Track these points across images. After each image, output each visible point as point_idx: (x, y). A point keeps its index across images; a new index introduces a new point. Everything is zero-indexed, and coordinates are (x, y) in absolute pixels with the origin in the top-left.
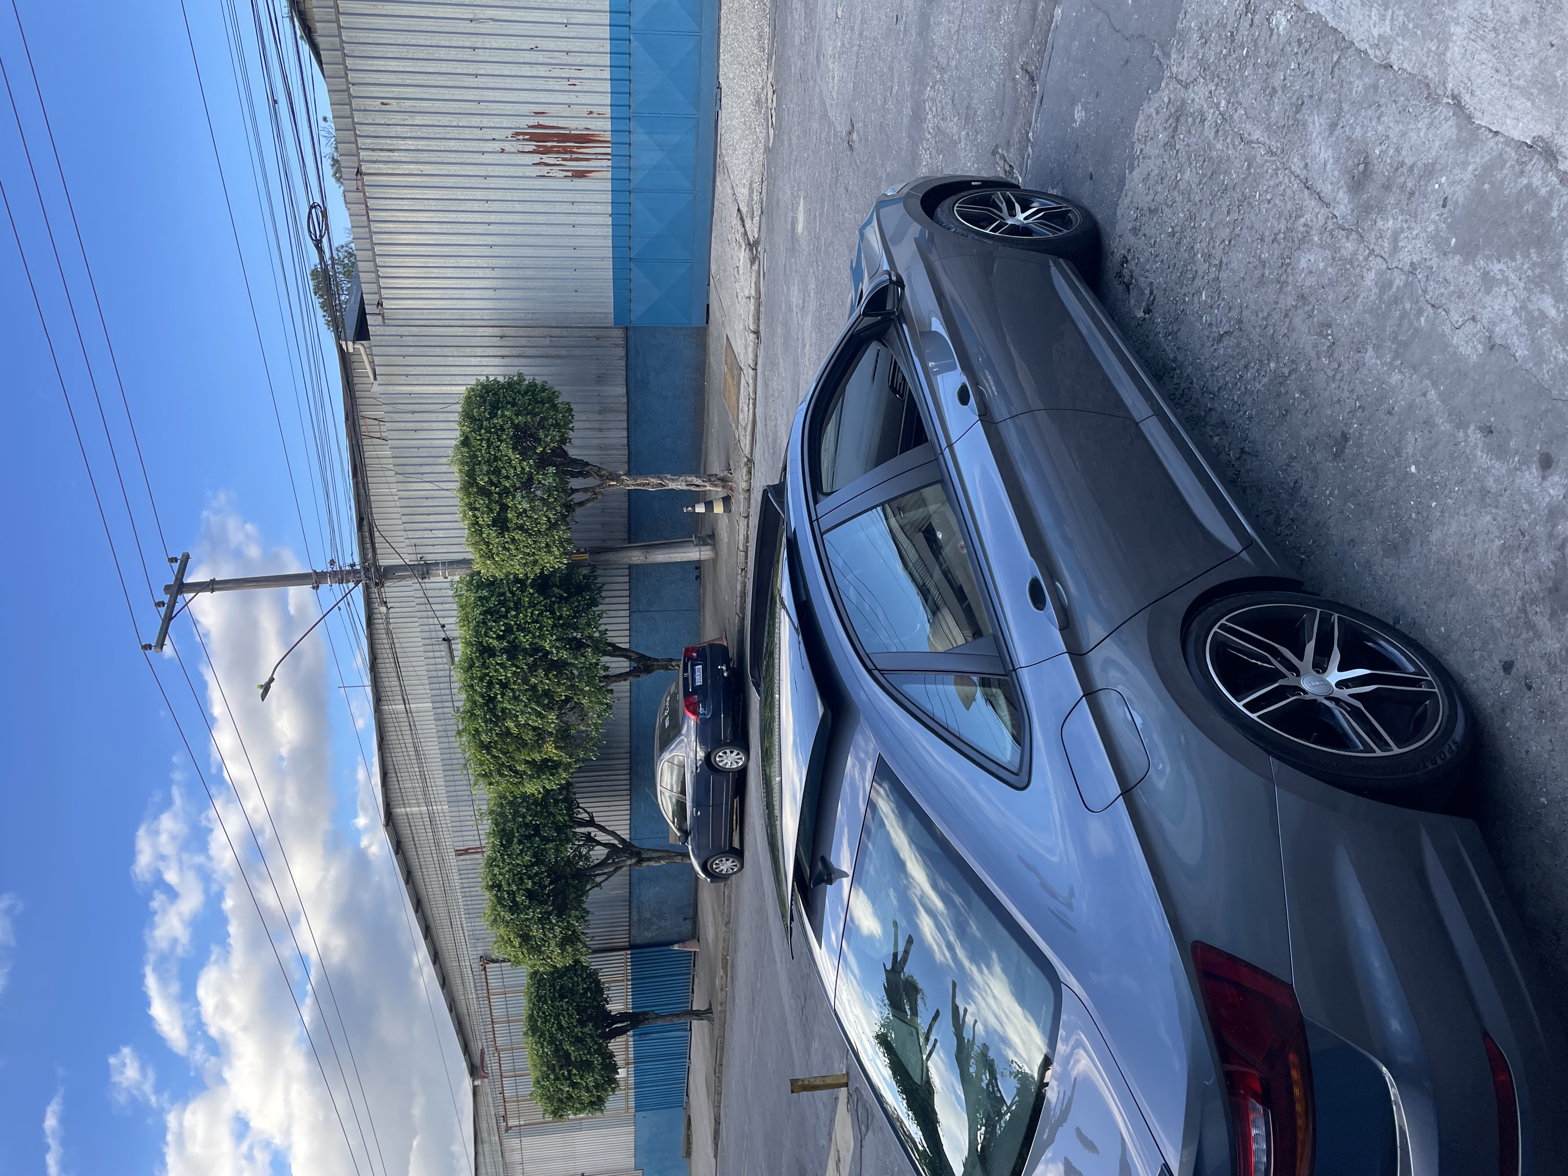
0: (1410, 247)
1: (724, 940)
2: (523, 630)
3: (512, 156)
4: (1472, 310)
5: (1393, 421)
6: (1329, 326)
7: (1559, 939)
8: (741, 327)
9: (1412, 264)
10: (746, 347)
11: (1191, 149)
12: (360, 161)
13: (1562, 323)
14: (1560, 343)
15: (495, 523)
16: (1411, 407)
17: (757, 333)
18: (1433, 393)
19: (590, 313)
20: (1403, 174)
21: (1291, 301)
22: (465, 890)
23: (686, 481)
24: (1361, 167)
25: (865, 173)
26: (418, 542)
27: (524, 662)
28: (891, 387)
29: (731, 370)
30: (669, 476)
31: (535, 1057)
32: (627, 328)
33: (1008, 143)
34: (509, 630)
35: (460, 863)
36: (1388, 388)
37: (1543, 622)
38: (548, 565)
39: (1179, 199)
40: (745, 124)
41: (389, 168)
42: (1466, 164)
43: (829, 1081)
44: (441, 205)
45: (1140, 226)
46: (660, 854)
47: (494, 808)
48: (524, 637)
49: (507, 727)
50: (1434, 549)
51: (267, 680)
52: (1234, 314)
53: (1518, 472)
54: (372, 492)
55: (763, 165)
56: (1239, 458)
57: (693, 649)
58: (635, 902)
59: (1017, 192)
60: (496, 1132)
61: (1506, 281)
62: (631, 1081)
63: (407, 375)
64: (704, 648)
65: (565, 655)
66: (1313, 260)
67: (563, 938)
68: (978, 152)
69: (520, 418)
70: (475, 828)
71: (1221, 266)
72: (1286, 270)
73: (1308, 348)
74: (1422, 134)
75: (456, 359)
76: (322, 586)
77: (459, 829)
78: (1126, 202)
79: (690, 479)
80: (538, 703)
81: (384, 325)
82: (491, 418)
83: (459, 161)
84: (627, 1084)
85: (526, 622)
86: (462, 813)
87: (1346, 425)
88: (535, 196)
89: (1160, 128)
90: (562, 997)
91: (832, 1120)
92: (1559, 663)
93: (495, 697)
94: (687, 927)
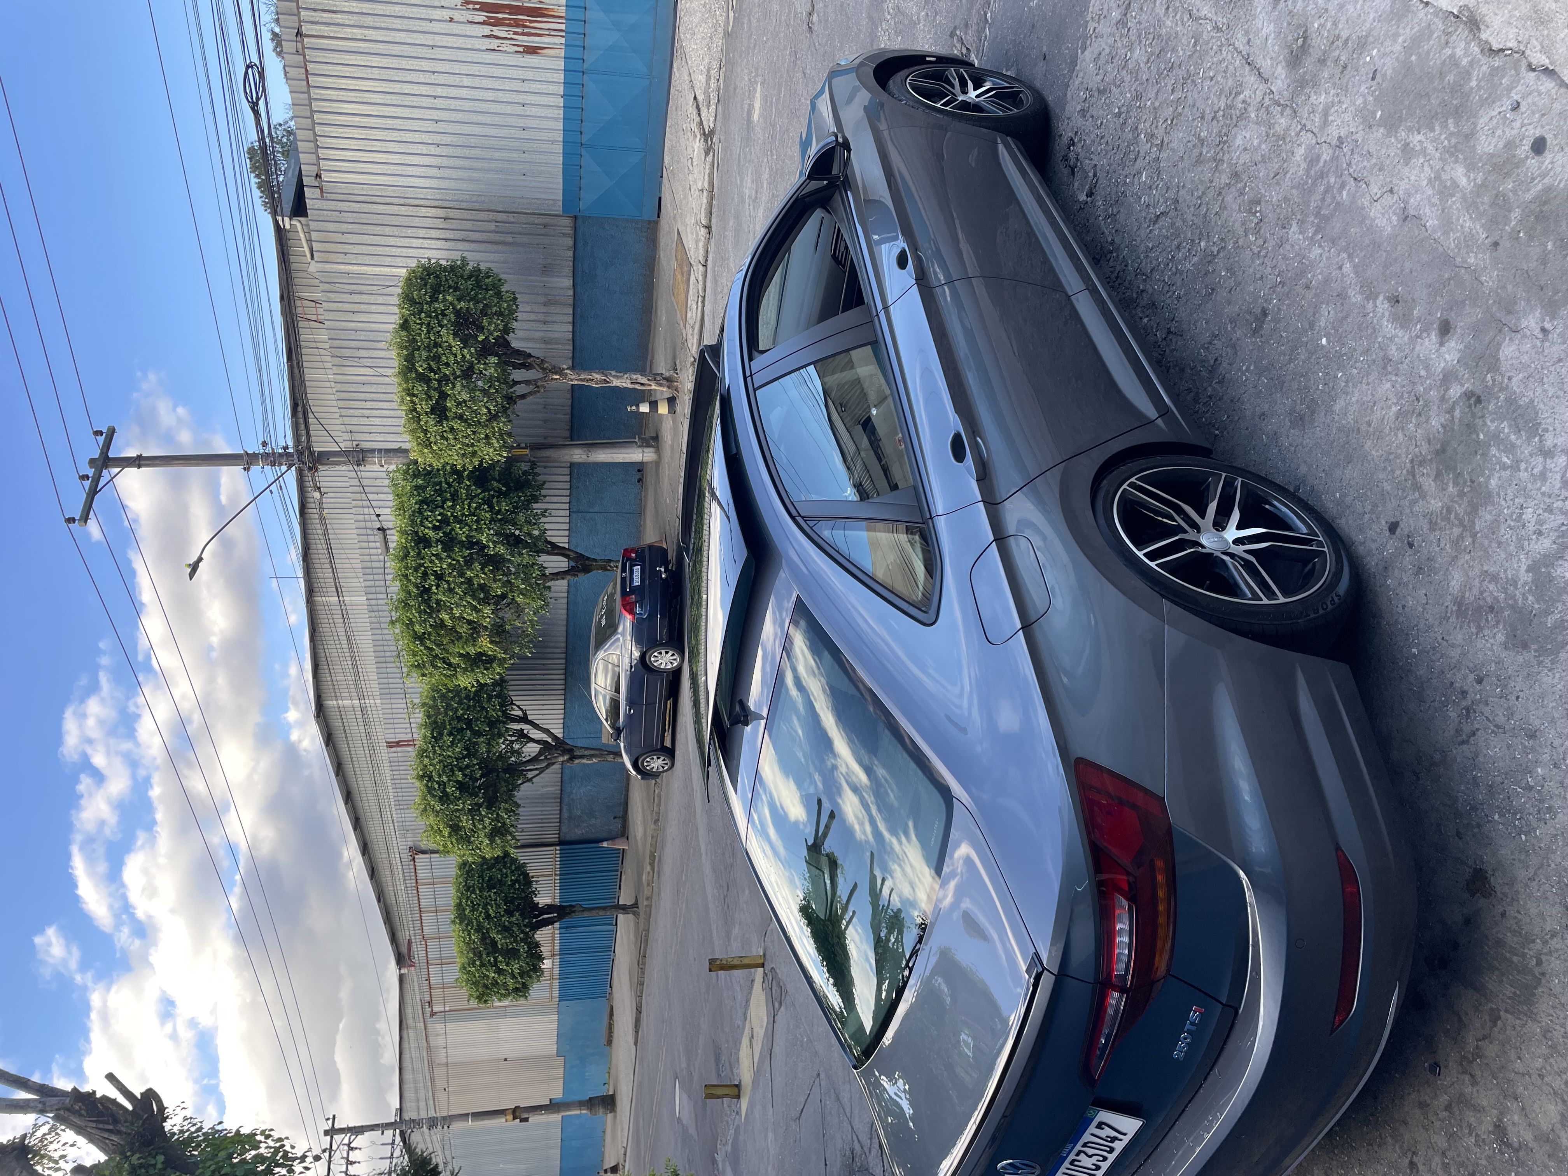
0: (1339, 121)
1: (652, 837)
2: (460, 522)
3: (461, 27)
4: (1391, 182)
5: (1310, 295)
6: (1258, 203)
7: (1418, 779)
8: (693, 221)
9: (1340, 137)
10: (697, 242)
11: (1142, 26)
12: (300, 21)
13: (1471, 192)
14: (1468, 211)
15: (433, 410)
16: (1327, 281)
17: (708, 228)
18: (1348, 265)
19: (538, 199)
20: (1338, 47)
21: (1225, 179)
22: (396, 781)
23: (631, 379)
24: (1300, 41)
25: (824, 56)
26: (354, 428)
27: (460, 555)
28: (834, 257)
29: (681, 266)
30: (613, 373)
31: (462, 944)
32: (575, 217)
33: (966, 25)
34: (445, 521)
35: (391, 755)
36: (1307, 263)
37: (1428, 483)
38: (487, 457)
39: (1127, 78)
40: (705, 6)
41: (331, 31)
42: (1396, 35)
43: (746, 961)
44: (385, 74)
45: (1088, 107)
46: (592, 752)
47: (427, 701)
48: (461, 528)
49: (441, 619)
50: (1336, 418)
51: (195, 559)
52: (1171, 194)
53: (1419, 340)
54: (307, 377)
55: (722, 50)
56: (1165, 339)
57: (633, 550)
58: (566, 800)
59: (971, 70)
60: (421, 1019)
61: (1424, 151)
62: (556, 971)
63: (346, 254)
64: (643, 550)
65: (502, 550)
66: (1248, 137)
67: (492, 829)
68: (936, 34)
69: (462, 304)
70: (407, 721)
71: (1162, 146)
72: (1222, 149)
73: (1237, 225)
74: (1358, 6)
75: (398, 239)
76: (253, 468)
77: (391, 721)
78: (1077, 83)
79: (634, 377)
80: (474, 597)
81: (322, 198)
82: (432, 302)
83: (405, 28)
84: (552, 975)
85: (463, 515)
86: (394, 706)
87: (1266, 301)
88: (484, 70)
89: (1114, 5)
90: (490, 888)
91: (748, 1001)
92: (1439, 521)
93: (430, 589)
94: (617, 826)
